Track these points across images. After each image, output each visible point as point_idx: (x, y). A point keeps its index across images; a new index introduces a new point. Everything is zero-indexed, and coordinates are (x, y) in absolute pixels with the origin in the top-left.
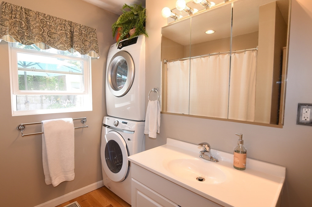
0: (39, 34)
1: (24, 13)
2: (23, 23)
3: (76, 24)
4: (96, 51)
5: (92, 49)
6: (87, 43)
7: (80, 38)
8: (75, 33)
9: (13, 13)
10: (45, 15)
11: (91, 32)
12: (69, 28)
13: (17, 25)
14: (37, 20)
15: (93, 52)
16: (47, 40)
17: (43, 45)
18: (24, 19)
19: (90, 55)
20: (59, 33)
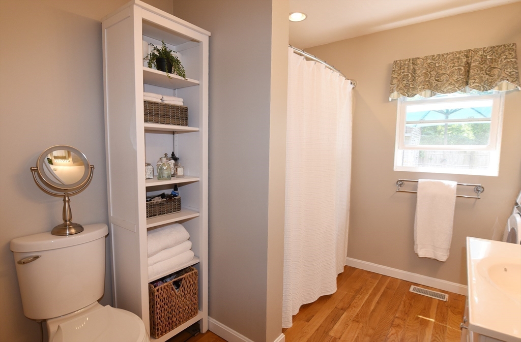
0: (425, 81)
1: (411, 65)
2: (410, 75)
3: (476, 51)
4: (511, 79)
5: (504, 79)
6: (496, 72)
7: (482, 68)
8: (473, 65)
9: (402, 68)
10: (433, 56)
11: (504, 52)
12: (464, 60)
13: (405, 79)
14: (425, 65)
15: (505, 83)
16: (434, 85)
17: (428, 92)
18: (410, 71)
19: (500, 89)
20: (448, 72)
